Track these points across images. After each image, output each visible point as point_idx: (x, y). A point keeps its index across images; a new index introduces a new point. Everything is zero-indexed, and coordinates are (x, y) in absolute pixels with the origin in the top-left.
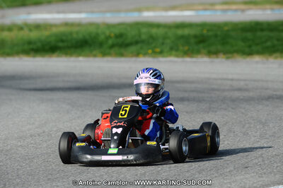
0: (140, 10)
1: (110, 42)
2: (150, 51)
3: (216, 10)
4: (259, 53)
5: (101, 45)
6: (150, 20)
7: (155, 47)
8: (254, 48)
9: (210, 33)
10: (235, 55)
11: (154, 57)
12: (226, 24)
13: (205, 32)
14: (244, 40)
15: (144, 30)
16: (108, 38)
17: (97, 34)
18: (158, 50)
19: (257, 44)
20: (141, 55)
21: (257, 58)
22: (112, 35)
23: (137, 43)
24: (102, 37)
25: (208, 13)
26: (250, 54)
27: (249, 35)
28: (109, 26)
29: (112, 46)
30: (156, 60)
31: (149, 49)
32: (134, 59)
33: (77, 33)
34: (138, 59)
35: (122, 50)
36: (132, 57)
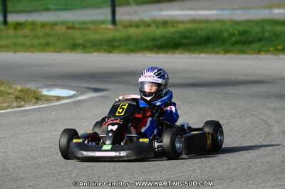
0: (270, 7)
1: (234, 39)
2: (272, 49)
5: (224, 42)
7: (278, 45)
11: (274, 54)
16: (232, 35)
18: (280, 47)
20: (262, 53)
22: (236, 32)
23: (260, 40)
30: (277, 57)
31: (271, 46)
32: (255, 56)
33: (202, 30)
34: (259, 56)
35: (245, 48)
36: (253, 54)
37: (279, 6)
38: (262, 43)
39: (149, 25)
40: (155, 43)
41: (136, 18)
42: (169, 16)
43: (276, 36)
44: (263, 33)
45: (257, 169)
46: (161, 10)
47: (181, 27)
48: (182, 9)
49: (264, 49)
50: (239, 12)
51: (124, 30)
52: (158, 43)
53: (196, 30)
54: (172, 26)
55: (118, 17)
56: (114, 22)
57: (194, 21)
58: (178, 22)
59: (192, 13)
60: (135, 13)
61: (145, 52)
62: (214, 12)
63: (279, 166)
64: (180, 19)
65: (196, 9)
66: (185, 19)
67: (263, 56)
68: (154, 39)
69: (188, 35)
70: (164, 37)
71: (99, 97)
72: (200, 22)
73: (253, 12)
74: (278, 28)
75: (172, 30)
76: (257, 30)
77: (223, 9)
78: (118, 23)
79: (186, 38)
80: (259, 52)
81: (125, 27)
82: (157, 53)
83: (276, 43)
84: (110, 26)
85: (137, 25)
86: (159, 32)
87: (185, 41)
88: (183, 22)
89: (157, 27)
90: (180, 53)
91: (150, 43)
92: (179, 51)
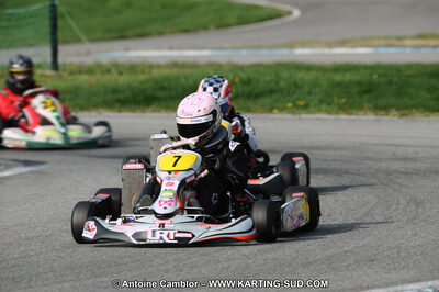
0: (291, 46)
2: (290, 105)
3: (406, 46)
6: (299, 60)
7: (298, 99)
9: (383, 80)
11: (293, 113)
12: (409, 66)
13: (375, 77)
14: (430, 90)
15: (286, 74)
18: (301, 103)
20: (275, 111)
22: (237, 80)
23: (272, 92)
25: (392, 50)
30: (297, 117)
31: (289, 101)
32: (264, 115)
33: (186, 78)
34: (271, 116)
35: (250, 104)
36: (262, 112)
37: (303, 45)
38: (275, 96)
39: (109, 71)
40: (116, 96)
41: (88, 61)
42: (139, 57)
43: (297, 86)
44: (277, 82)
45: (258, 268)
46: (127, 50)
47: (156, 73)
48: (159, 48)
49: (279, 105)
50: (244, 52)
51: (70, 78)
52: (122, 97)
53: (177, 78)
54: (143, 72)
55: (61, 60)
56: (55, 65)
57: (175, 65)
58: (151, 67)
59: (175, 53)
60: (88, 53)
61: (101, 110)
62: (206, 53)
63: (290, 265)
64: (154, 62)
65: (179, 48)
66: (162, 62)
67: (276, 115)
68: (115, 91)
69: (166, 84)
70: (130, 87)
71: (31, 172)
72: (184, 65)
73: (265, 52)
74: (300, 75)
75: (142, 77)
76: (268, 78)
77: (220, 49)
78: (61, 68)
79: (163, 88)
80: (270, 110)
81: (72, 73)
82: (120, 111)
83: (296, 96)
84: (50, 72)
85: (90, 71)
86: (124, 80)
87: (161, 94)
88: (159, 66)
89: (120, 73)
90: (154, 111)
91: (110, 97)
92: (152, 108)
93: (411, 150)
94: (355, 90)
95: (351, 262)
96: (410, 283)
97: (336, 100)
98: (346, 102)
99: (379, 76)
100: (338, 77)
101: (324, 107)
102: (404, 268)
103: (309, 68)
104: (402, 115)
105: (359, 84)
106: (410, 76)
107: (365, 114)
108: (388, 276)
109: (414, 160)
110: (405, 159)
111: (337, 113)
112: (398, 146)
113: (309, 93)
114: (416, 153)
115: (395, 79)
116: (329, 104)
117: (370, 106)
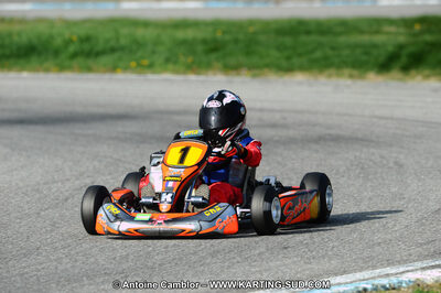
4: (302, 68)
6: (132, 15)
8: (296, 61)
9: (227, 37)
10: (266, 70)
12: (251, 22)
13: (219, 35)
14: (280, 48)
15: (124, 31)
17: (51, 37)
19: (300, 55)
21: (299, 77)
24: (58, 42)
26: (289, 70)
27: (288, 40)
28: (68, 24)
29: (74, 56)
93: (278, 116)
94: (200, 48)
95: (263, 250)
96: (336, 275)
97: (182, 59)
98: (193, 62)
99: (224, 33)
100: (180, 34)
101: (170, 66)
102: (323, 257)
103: (146, 24)
104: (254, 76)
105: (204, 42)
106: (255, 33)
107: (215, 74)
108: (309, 266)
109: (285, 126)
110: (274, 126)
111: (184, 73)
112: (261, 110)
113: (154, 52)
114: (285, 118)
115: (241, 37)
116: (176, 63)
117: (220, 65)
